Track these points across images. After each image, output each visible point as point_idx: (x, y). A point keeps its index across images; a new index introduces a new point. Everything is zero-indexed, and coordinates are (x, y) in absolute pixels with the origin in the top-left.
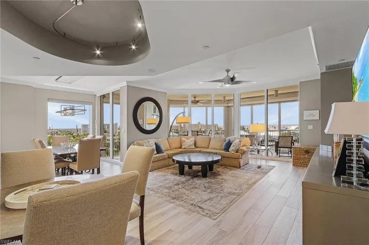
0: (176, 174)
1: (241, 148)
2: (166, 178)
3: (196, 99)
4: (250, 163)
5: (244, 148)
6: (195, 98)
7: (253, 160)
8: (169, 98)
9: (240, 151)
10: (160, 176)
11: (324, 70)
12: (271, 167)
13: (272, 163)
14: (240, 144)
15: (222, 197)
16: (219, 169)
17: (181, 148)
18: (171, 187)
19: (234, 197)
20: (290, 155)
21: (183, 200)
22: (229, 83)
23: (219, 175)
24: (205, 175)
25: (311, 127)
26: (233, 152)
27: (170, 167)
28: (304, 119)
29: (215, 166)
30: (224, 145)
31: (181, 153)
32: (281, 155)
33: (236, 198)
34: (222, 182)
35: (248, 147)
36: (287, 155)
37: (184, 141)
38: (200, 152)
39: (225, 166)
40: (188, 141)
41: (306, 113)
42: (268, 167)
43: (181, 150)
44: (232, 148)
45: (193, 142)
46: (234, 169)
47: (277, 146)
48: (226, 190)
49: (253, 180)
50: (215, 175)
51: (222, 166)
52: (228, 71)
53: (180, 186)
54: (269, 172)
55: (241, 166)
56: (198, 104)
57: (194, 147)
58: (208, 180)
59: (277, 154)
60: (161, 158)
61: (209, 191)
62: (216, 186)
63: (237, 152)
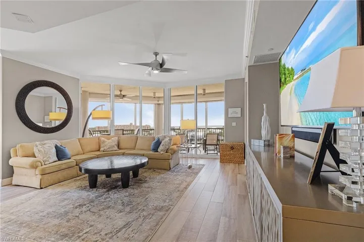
0: (84, 188)
1: (171, 147)
2: (65, 197)
3: (123, 93)
4: (181, 163)
5: (175, 147)
6: (121, 91)
7: (184, 160)
8: (83, 89)
9: (170, 151)
10: (57, 194)
11: (252, 63)
12: (202, 166)
13: (201, 162)
14: (170, 143)
15: (145, 217)
16: (145, 174)
17: (99, 150)
18: (66, 213)
19: (161, 213)
20: (216, 152)
21: (79, 237)
22: (157, 69)
23: (145, 182)
24: (125, 185)
25: (234, 124)
26: (162, 153)
27: (78, 178)
28: (229, 116)
29: (141, 171)
30: (152, 145)
31: (98, 157)
32: (208, 152)
33: (164, 215)
34: (148, 192)
35: (179, 145)
36: (213, 152)
37: (104, 142)
38: (123, 154)
39: (154, 169)
40: (110, 141)
41: (230, 110)
42: (198, 166)
43: (98, 153)
44: (161, 147)
45: (116, 143)
46: (163, 171)
47: (205, 144)
48: (151, 205)
49: (185, 184)
50: (140, 182)
51: (150, 169)
52: (156, 54)
53: (84, 209)
54: (199, 171)
55: (171, 167)
56: (125, 99)
57: (116, 148)
58: (130, 190)
59: (205, 152)
60: (64, 167)
61: (128, 209)
62: (139, 200)
63: (166, 152)
